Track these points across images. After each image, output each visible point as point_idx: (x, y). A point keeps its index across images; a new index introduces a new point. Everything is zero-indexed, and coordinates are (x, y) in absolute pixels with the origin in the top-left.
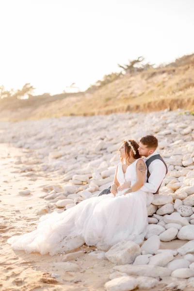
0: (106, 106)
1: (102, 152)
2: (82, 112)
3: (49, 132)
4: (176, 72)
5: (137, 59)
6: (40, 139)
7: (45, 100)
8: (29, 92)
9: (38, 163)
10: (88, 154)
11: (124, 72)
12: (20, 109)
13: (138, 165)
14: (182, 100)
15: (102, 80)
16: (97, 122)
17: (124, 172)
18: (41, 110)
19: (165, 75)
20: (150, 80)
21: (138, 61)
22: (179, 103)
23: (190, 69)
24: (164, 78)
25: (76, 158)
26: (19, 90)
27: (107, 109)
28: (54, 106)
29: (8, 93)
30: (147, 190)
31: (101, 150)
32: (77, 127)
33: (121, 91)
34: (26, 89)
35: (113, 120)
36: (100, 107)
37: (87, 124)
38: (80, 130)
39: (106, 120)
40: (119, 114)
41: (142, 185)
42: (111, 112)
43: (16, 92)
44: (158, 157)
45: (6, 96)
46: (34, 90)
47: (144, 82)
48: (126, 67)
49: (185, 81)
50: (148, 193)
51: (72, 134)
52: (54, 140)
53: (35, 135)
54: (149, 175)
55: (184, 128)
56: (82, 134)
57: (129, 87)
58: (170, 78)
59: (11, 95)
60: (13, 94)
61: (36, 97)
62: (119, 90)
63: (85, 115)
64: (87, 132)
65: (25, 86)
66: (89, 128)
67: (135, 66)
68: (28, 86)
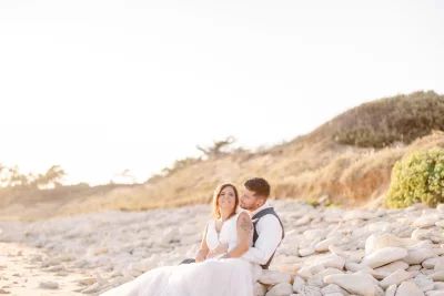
0: (176, 198)
1: (172, 245)
2: (139, 207)
3: (87, 228)
4: (284, 153)
5: (224, 140)
6: (72, 237)
7: (82, 191)
8: (57, 179)
9: (69, 260)
10: (150, 247)
11: (205, 158)
12: (39, 204)
13: (241, 220)
14: (294, 187)
15: (171, 167)
16: (162, 216)
17: (218, 232)
18: (73, 205)
19: (267, 158)
20: (244, 164)
21: (225, 143)
22: (289, 190)
23: (305, 150)
24: (266, 161)
25: (131, 253)
26: (40, 176)
27: (178, 201)
28: (94, 200)
29: (23, 179)
30: (253, 259)
31: (172, 242)
32: (133, 222)
33: (201, 179)
34: (53, 174)
35: (188, 212)
36: (167, 200)
37: (147, 219)
38: (136, 226)
39: (177, 214)
40: (197, 206)
41: (246, 250)
42: (186, 204)
43: (37, 177)
44: (270, 211)
45: (19, 183)
46: (64, 177)
47: (236, 166)
48: (208, 151)
49: (297, 164)
50: (253, 263)
51: (124, 231)
52: (94, 237)
53: (64, 232)
54: (256, 237)
55: (298, 218)
56: (139, 231)
57: (213, 174)
58: (275, 162)
59: (29, 182)
60: (31, 180)
61: (66, 187)
62: (197, 177)
63: (144, 209)
64: (147, 228)
65: (51, 169)
66: (151, 223)
67: (222, 149)
68: (57, 170)
